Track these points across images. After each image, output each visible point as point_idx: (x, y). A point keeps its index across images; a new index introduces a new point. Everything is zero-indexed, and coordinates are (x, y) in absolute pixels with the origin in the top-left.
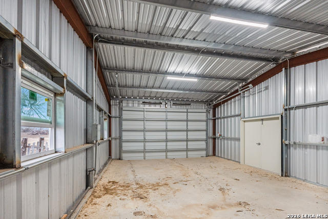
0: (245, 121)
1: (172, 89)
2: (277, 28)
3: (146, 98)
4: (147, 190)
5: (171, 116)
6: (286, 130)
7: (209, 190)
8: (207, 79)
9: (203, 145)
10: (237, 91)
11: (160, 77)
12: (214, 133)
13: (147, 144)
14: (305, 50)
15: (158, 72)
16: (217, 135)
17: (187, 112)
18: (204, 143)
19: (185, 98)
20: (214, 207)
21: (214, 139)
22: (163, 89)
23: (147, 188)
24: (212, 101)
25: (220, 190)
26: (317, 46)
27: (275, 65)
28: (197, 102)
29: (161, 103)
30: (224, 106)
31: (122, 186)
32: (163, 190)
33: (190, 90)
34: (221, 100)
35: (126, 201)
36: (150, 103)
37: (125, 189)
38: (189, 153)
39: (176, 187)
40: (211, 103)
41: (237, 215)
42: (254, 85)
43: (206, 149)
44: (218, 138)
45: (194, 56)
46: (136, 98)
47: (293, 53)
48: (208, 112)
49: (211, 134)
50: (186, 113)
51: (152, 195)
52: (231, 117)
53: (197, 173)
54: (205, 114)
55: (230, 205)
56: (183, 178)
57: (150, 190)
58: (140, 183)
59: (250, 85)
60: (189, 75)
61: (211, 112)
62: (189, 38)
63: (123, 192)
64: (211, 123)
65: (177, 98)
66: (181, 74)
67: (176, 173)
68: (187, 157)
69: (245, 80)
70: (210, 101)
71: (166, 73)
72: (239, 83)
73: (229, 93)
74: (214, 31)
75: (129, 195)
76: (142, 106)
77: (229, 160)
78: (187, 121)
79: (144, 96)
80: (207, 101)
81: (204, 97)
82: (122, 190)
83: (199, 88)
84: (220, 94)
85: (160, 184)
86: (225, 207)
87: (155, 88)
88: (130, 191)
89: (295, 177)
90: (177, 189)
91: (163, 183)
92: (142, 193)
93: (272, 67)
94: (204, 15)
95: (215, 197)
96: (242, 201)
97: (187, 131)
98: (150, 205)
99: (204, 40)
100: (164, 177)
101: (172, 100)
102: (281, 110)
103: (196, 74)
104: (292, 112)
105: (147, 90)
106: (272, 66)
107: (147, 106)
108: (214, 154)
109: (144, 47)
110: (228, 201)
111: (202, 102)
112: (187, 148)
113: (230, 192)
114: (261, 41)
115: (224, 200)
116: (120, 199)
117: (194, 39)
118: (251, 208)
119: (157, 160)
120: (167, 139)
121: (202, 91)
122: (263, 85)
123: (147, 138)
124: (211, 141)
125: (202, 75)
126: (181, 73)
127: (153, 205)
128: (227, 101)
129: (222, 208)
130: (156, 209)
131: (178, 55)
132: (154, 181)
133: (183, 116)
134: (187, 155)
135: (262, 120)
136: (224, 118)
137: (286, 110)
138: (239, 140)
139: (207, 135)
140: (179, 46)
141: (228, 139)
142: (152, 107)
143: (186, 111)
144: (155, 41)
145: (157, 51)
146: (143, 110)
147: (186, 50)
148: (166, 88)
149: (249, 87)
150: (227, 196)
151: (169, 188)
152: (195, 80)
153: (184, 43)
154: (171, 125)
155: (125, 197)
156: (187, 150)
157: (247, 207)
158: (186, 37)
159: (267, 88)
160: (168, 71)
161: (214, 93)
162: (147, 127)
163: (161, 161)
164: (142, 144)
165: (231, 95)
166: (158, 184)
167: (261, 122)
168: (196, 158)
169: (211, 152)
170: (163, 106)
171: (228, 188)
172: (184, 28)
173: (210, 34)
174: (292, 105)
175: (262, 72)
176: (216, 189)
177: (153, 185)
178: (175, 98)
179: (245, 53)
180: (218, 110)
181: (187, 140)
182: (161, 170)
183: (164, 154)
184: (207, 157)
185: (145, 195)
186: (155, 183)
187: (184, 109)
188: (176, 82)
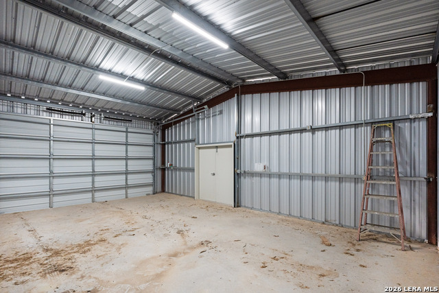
0: (199, 148)
1: (104, 94)
2: (234, 51)
3: (54, 102)
4: (69, 256)
5: (100, 136)
6: (238, 158)
7: (165, 235)
8: (157, 89)
9: (148, 178)
10: (191, 111)
11: (86, 73)
12: (163, 162)
13: (56, 181)
14: (253, 80)
15: (83, 64)
16: (167, 165)
17: (127, 132)
18: (150, 176)
19: (124, 112)
20: (175, 255)
21: (163, 170)
22: (89, 92)
23: (69, 253)
24: (160, 120)
25: (179, 232)
26: (261, 79)
27: (228, 89)
28: (141, 118)
29: (84, 115)
30: (176, 128)
31: (12, 262)
32: (98, 249)
33: (132, 101)
34: (172, 119)
35: (30, 283)
36: (62, 112)
37: (22, 265)
38: (130, 191)
39: (120, 240)
40: (159, 122)
41: (201, 257)
42: (209, 107)
43: (153, 184)
44: (168, 169)
45: (142, 55)
46: (33, 100)
47: (243, 80)
48: (155, 134)
49: (159, 164)
50: (125, 133)
51: (82, 262)
52: (184, 142)
53: (145, 217)
54: (151, 136)
55: (193, 248)
56: (126, 227)
57: (76, 255)
58: (53, 248)
59: (206, 107)
60: (132, 79)
61: (160, 134)
62: (139, 28)
63: (18, 270)
64: (159, 149)
65: (111, 109)
66: (122, 76)
67: (113, 221)
68: (127, 197)
69: (199, 99)
70: (159, 120)
71: (97, 68)
72: (194, 102)
73: (181, 113)
74: (172, 32)
75: (34, 272)
76: (45, 115)
77: (181, 195)
78: (127, 144)
79: (50, 98)
80: (154, 119)
81: (150, 112)
82: (15, 268)
83: (145, 99)
84: (171, 112)
85: (92, 242)
86: (188, 251)
87: (74, 89)
88: (34, 265)
89: (245, 206)
90: (121, 243)
91: (96, 239)
92: (60, 262)
93: (226, 91)
94: (163, 7)
95: (174, 242)
96: (204, 240)
97: (127, 159)
98: (82, 277)
99: (159, 39)
100: (97, 230)
101: (102, 111)
102: (234, 138)
103: (143, 80)
104: (242, 140)
105: (58, 88)
106: (225, 89)
107: (56, 117)
108: (163, 190)
109: (61, 16)
110: (189, 244)
111: (147, 119)
112: (127, 184)
113: (190, 233)
114: (219, 60)
115: (185, 244)
116: (16, 284)
117: (146, 32)
118: (213, 245)
119: (77, 206)
120: (93, 171)
121: (149, 105)
122: (218, 108)
123: (56, 170)
124: (159, 173)
125: (152, 83)
126: (122, 74)
127: (88, 275)
128: (179, 122)
129: (185, 253)
130: (94, 280)
131: (120, 47)
132: (79, 239)
133: (121, 137)
134: (126, 194)
135: (217, 147)
136: (175, 143)
137: (238, 138)
138: (192, 170)
139: (154, 164)
140: (122, 35)
141: (180, 169)
142: (67, 118)
143: (125, 130)
144: (83, 14)
145: (85, 31)
146: (48, 122)
147: (132, 43)
148: (94, 92)
149: (204, 108)
150: (187, 238)
151: (107, 246)
152: (142, 88)
153: (131, 33)
154: (101, 150)
155: (26, 278)
156: (127, 187)
157: (209, 245)
158: (135, 26)
159: (221, 112)
160: (101, 66)
161: (165, 110)
162: (56, 153)
163: (85, 207)
164: (46, 182)
165: (185, 115)
166: (88, 243)
167: (215, 150)
168: (140, 197)
169: (159, 188)
170: (87, 120)
171: (187, 228)
172: (134, 13)
173: (168, 33)
174: (242, 133)
175: (216, 94)
176: (173, 233)
177: (79, 245)
178: (108, 109)
179: (203, 69)
180: (168, 132)
181: (127, 173)
182: (89, 221)
183: (90, 195)
184: (154, 194)
185: (69, 264)
186: (82, 243)
187: (121, 126)
188: (111, 86)
